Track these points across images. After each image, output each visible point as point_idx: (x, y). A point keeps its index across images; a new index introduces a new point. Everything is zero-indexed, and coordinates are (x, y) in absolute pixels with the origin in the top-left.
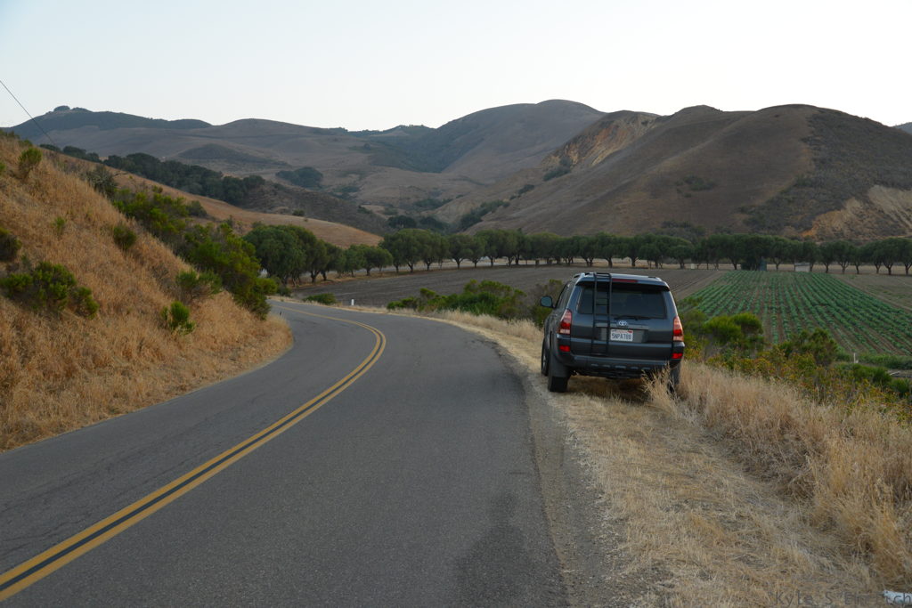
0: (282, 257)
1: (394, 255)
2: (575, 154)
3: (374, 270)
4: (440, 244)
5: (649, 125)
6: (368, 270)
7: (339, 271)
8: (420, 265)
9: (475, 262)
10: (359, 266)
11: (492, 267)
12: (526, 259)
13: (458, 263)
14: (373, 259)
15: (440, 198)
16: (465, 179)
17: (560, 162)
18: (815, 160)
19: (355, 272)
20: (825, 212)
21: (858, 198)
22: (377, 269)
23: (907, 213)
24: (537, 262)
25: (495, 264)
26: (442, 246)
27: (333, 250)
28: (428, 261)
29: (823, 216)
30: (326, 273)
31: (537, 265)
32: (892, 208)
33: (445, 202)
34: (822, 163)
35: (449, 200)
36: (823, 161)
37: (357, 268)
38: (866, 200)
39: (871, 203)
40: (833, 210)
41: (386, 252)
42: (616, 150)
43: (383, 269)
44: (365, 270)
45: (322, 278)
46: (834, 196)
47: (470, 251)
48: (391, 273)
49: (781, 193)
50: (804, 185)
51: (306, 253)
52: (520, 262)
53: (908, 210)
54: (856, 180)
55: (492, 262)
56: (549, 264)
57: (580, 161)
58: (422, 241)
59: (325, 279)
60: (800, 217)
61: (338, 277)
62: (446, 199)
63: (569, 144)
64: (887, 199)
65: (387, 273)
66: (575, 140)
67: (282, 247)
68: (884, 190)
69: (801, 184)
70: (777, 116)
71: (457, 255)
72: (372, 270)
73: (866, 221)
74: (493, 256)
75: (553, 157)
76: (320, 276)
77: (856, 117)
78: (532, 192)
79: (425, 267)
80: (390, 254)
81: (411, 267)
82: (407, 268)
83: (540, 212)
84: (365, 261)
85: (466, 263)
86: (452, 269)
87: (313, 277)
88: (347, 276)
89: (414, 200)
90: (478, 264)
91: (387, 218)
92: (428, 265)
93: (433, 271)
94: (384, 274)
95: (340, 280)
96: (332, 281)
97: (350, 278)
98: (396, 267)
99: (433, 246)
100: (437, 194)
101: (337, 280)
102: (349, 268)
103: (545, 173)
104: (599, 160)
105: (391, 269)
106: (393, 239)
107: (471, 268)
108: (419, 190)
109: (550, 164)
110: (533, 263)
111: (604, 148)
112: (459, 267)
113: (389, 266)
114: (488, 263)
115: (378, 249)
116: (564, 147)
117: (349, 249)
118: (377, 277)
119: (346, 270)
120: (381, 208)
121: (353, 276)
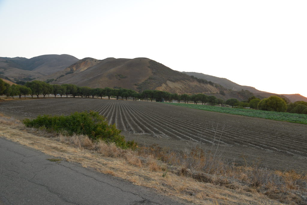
1: (32, 90)
2: (75, 68)
3: (23, 96)
4: (50, 87)
5: (96, 62)
6: (20, 96)
7: (8, 96)
8: (41, 96)
9: (61, 95)
10: (17, 94)
11: (67, 97)
12: (78, 95)
13: (55, 96)
14: (25, 92)
15: (32, 78)
16: (39, 73)
17: (70, 70)
18: (152, 72)
19: (14, 97)
20: (158, 87)
21: (165, 84)
22: (24, 96)
23: (176, 89)
24: (82, 97)
25: (68, 96)
26: (51, 88)
27: (6, 85)
28: (45, 93)
29: (157, 88)
30: (1, 96)
31: (82, 98)
32: (172, 87)
33: (33, 79)
34: (154, 73)
35: (35, 79)
36: (155, 73)
37: (16, 95)
38: (167, 84)
39: (167, 85)
40: (159, 86)
41: (29, 88)
42: (87, 68)
43: (27, 96)
44: (18, 96)
46: (159, 83)
47: (61, 91)
48: (30, 98)
49: (146, 80)
50: (151, 79)
52: (76, 97)
53: (176, 88)
54: (163, 79)
56: (86, 98)
57: (76, 70)
58: (43, 85)
60: (152, 88)
61: (6, 98)
62: (34, 78)
63: (73, 65)
64: (171, 84)
65: (28, 98)
66: (75, 64)
68: (169, 82)
69: (150, 78)
70: (141, 60)
71: (55, 93)
72: (22, 96)
73: (167, 90)
74: (67, 94)
75: (68, 68)
77: (159, 63)
78: (64, 77)
79: (43, 96)
80: (30, 89)
81: (38, 96)
82: (35, 96)
83: (71, 82)
84: (20, 92)
85: (58, 96)
86: (53, 97)
88: (11, 98)
89: (23, 78)
90: (62, 96)
91: (15, 82)
92: (44, 95)
93: (46, 98)
94: (27, 98)
95: (7, 100)
96: (4, 100)
97: (12, 99)
98: (32, 95)
99: (48, 88)
100: (31, 77)
101: (6, 99)
102: (12, 94)
103: (65, 73)
104: (82, 70)
105: (30, 96)
106: (31, 84)
107: (60, 98)
108: (24, 75)
109: (67, 70)
110: (81, 97)
111: (83, 67)
112: (55, 97)
113: (29, 95)
114: (66, 96)
115: (25, 87)
116: (71, 66)
117: (12, 86)
118: (24, 99)
119: (10, 95)
120: (13, 79)
121: (13, 98)
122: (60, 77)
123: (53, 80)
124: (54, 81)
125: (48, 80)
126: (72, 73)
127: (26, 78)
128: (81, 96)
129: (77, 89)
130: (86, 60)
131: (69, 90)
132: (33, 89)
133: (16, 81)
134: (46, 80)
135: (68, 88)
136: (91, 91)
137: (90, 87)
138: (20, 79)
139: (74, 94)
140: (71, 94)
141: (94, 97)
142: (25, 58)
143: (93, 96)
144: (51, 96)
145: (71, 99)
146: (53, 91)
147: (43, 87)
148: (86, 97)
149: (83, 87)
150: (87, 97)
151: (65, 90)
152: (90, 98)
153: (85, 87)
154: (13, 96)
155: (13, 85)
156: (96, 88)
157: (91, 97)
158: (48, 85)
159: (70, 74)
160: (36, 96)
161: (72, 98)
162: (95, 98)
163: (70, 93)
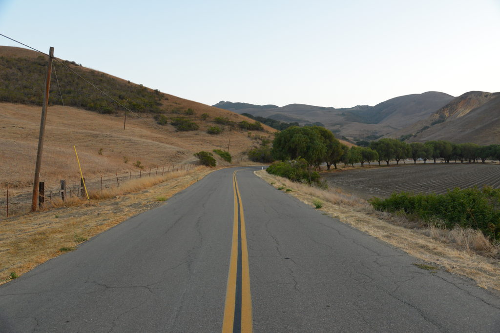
0: (308, 148)
1: (379, 154)
2: (447, 113)
3: (366, 163)
4: (407, 147)
5: (488, 97)
6: (362, 163)
7: (346, 163)
8: (393, 162)
9: (425, 160)
10: (358, 160)
11: (435, 163)
12: (455, 159)
13: (415, 161)
14: (368, 157)
16: (389, 126)
17: (440, 117)
22: (368, 163)
24: (462, 161)
25: (437, 162)
26: (407, 150)
27: (344, 147)
28: (398, 158)
30: (337, 164)
35: (383, 135)
37: (356, 161)
41: (375, 151)
42: (470, 110)
43: (372, 163)
44: (360, 164)
45: (334, 168)
47: (424, 153)
48: (376, 166)
51: (327, 146)
52: (450, 162)
55: (435, 161)
56: (470, 163)
57: (450, 116)
58: (396, 145)
59: (336, 168)
61: (344, 167)
62: (380, 135)
63: (444, 108)
65: (373, 165)
66: (447, 106)
67: (309, 140)
71: (415, 157)
72: (364, 163)
74: (435, 157)
75: (435, 115)
76: (333, 166)
79: (396, 162)
80: (377, 153)
81: (388, 162)
82: (384, 163)
83: (441, 137)
84: (362, 157)
85: (420, 161)
86: (412, 164)
87: (328, 166)
88: (350, 166)
89: (365, 135)
90: (426, 162)
91: (355, 142)
92: (398, 161)
93: (400, 165)
94: (371, 166)
95: (346, 169)
96: (341, 170)
97: (351, 168)
98: (379, 162)
99: (403, 149)
100: (377, 133)
101: (344, 169)
102: (352, 161)
103: (432, 122)
104: (461, 115)
105: (376, 163)
106: (377, 144)
107: (422, 164)
108: (368, 131)
109: (434, 118)
110: (460, 162)
111: (463, 109)
112: (415, 163)
113: (375, 161)
114: (432, 161)
115: (369, 149)
116: (441, 110)
117: (352, 149)
118: (368, 168)
119: (349, 163)
120: (352, 138)
121: (353, 167)
122: (423, 129)
123: (410, 136)
124: (413, 137)
125: (402, 136)
126: (443, 121)
127: (369, 135)
128: (460, 159)
129: (451, 149)
130: (467, 96)
131: (438, 151)
132: (380, 151)
133: (357, 141)
134: (400, 137)
135: (436, 148)
136: (479, 151)
137: (478, 143)
138: (361, 138)
139: (448, 158)
140: (441, 156)
141: (486, 161)
142: (367, 106)
143: (483, 160)
144: (408, 161)
145: (442, 165)
146: (411, 153)
147: (394, 147)
148: (470, 161)
149: (463, 144)
150: (472, 161)
151: (432, 150)
152: (477, 163)
153: (467, 143)
154: (352, 164)
155: (352, 147)
156: (488, 144)
157: (480, 161)
158: (402, 145)
159: (440, 124)
160: (386, 163)
161: (442, 163)
162: (487, 163)
163: (439, 156)
